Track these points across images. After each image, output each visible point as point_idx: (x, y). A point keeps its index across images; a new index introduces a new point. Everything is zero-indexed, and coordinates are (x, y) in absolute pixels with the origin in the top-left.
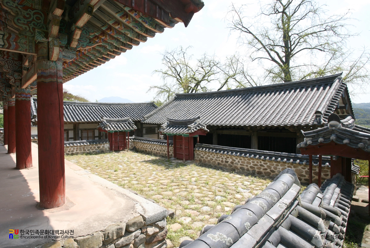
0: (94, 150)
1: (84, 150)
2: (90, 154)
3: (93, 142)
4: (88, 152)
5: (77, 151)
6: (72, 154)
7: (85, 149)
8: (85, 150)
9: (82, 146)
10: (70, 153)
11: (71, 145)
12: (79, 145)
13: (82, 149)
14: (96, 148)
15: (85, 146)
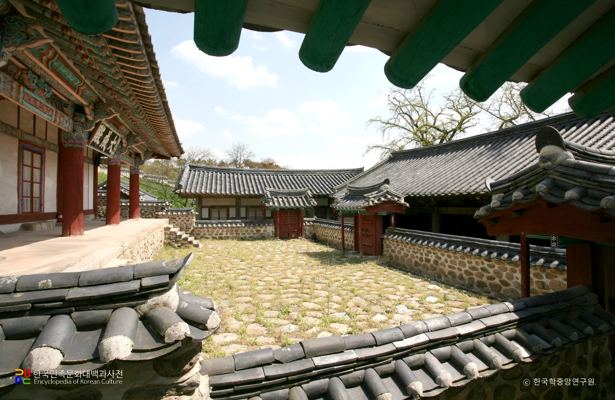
0: (251, 235)
1: (236, 234)
2: (242, 239)
3: (250, 223)
4: (243, 236)
5: (227, 234)
6: (221, 238)
7: (238, 232)
8: (239, 234)
9: (234, 227)
10: (218, 236)
11: (219, 225)
12: (229, 225)
13: (234, 232)
14: (255, 232)
15: (239, 227)
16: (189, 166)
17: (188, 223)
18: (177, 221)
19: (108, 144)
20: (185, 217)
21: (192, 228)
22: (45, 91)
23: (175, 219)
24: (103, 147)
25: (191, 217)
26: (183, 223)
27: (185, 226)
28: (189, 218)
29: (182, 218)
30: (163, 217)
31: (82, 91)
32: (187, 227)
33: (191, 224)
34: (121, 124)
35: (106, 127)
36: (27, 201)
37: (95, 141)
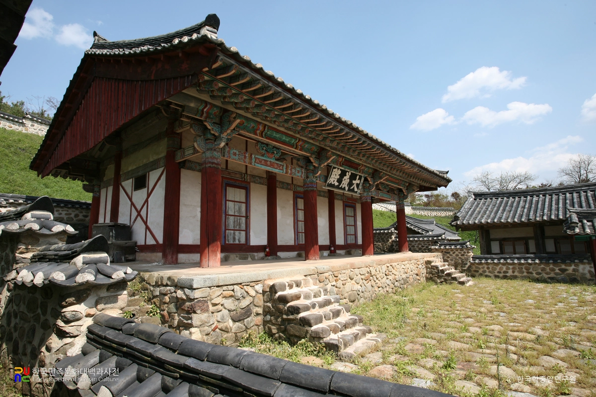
0: (552, 275)
1: (528, 273)
2: (538, 281)
3: (548, 259)
4: (537, 276)
5: (513, 272)
6: (505, 277)
7: (531, 270)
8: (531, 273)
9: (523, 264)
10: (501, 275)
11: (502, 261)
12: (516, 261)
13: (524, 270)
14: (557, 271)
15: (530, 264)
16: (474, 195)
17: (463, 257)
18: (451, 255)
19: (350, 184)
20: (459, 251)
21: (469, 264)
22: (274, 153)
23: (449, 253)
24: (345, 187)
25: (466, 251)
26: (457, 258)
27: (460, 261)
28: (465, 252)
29: (457, 253)
30: (436, 250)
31: (301, 146)
32: (462, 262)
33: (467, 259)
34: (359, 165)
35: (341, 170)
36: (302, 235)
37: (333, 183)
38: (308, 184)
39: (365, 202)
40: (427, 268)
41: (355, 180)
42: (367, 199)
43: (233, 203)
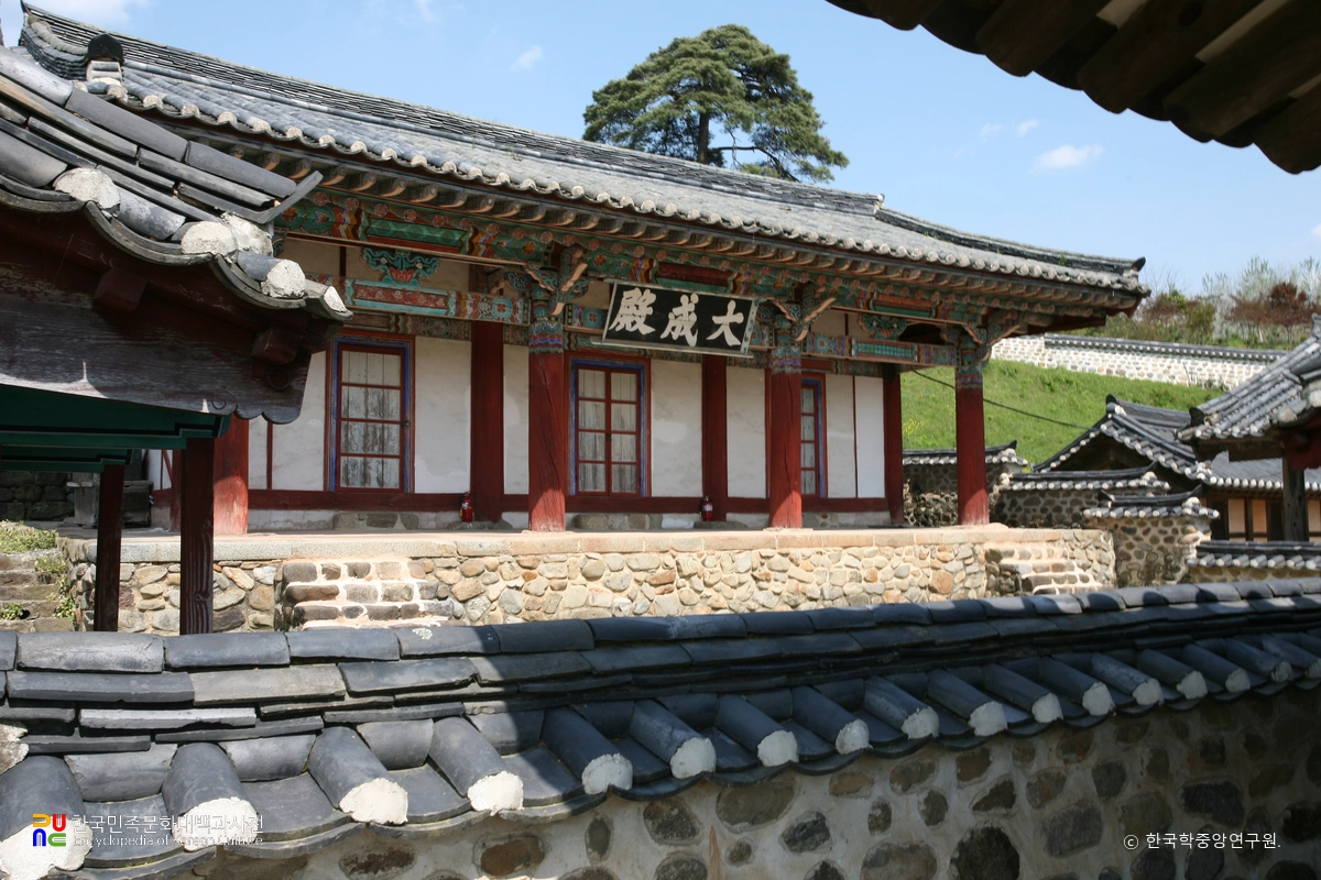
17: (1169, 547)
18: (1138, 539)
19: (703, 327)
20: (1160, 526)
21: (1184, 569)
22: (415, 268)
23: (1132, 531)
24: (682, 337)
25: (1179, 528)
26: (1155, 547)
27: (1161, 560)
28: (1175, 531)
29: (1154, 531)
30: (1101, 522)
32: (1167, 562)
33: (1180, 554)
34: (722, 274)
36: (595, 470)
37: (630, 329)
38: (535, 338)
39: (779, 374)
40: (989, 571)
41: (723, 312)
42: (782, 366)
43: (363, 389)
